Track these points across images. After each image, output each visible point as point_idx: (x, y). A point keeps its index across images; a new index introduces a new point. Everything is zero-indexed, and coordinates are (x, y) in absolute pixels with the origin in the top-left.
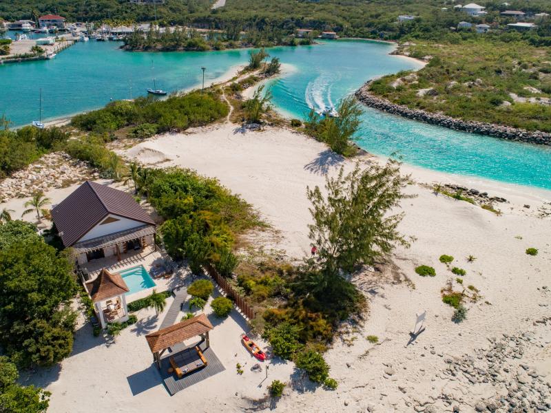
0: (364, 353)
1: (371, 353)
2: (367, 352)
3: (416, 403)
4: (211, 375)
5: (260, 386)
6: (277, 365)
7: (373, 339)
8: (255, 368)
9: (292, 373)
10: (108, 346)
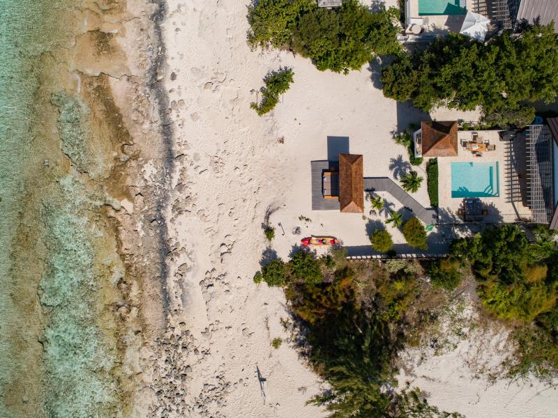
0: (269, 325)
1: (266, 331)
2: (268, 328)
3: (215, 329)
4: (313, 197)
5: (279, 225)
6: (291, 249)
7: (277, 343)
8: (297, 230)
9: (277, 254)
10: (392, 132)
